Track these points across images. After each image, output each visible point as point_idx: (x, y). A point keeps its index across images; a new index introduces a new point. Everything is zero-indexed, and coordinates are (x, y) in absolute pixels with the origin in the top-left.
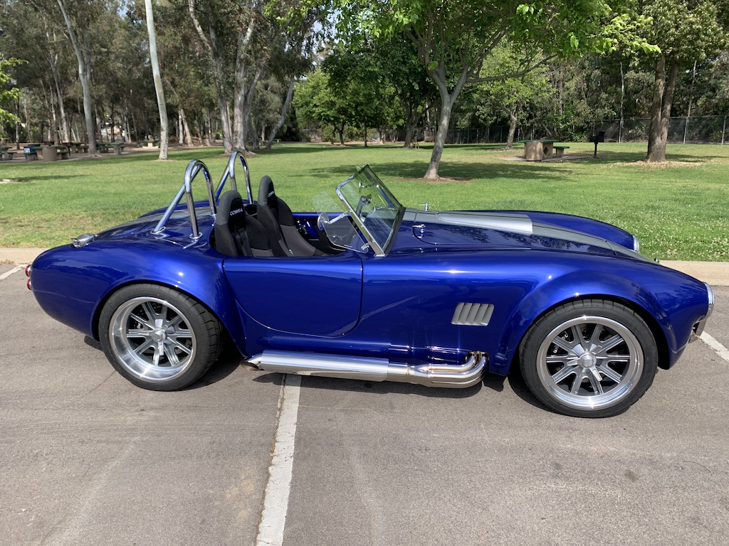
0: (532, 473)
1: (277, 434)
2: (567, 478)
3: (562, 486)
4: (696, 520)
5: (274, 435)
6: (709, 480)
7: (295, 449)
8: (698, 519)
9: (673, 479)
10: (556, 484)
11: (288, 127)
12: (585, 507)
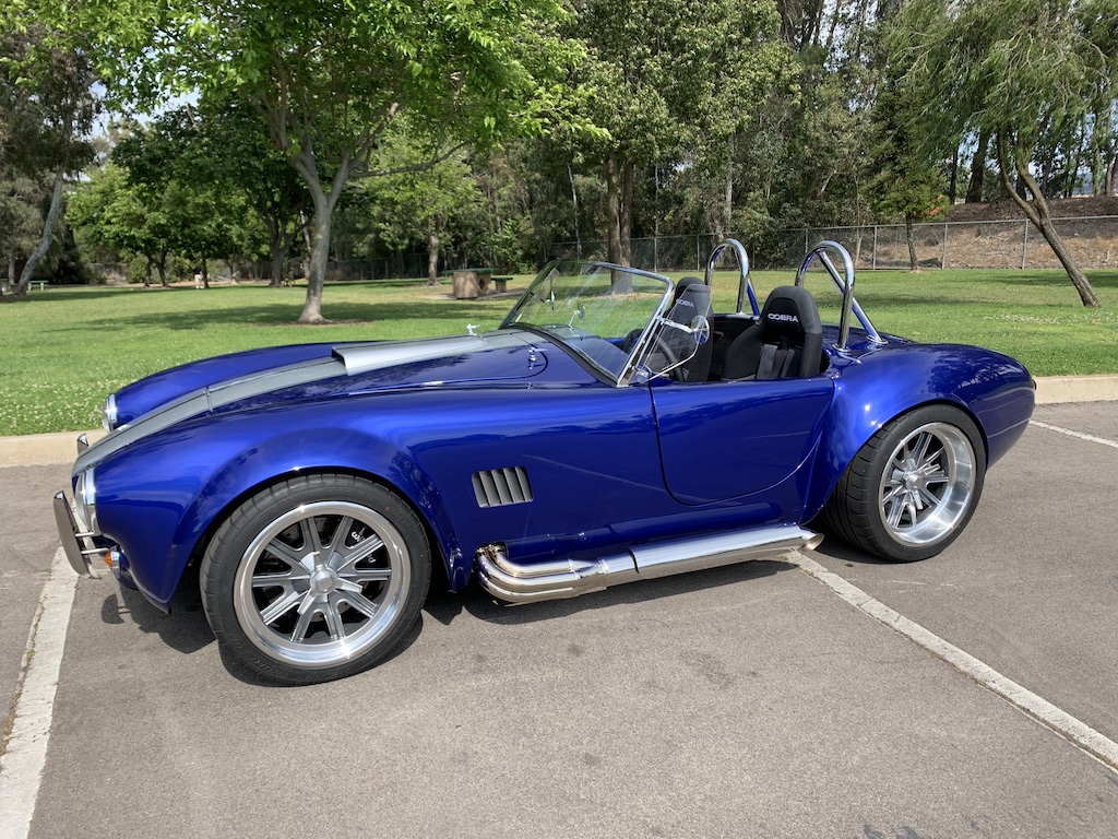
0: (446, 674)
1: (19, 705)
2: (493, 670)
3: (486, 681)
4: (651, 684)
5: (13, 708)
6: (668, 636)
7: (54, 721)
8: (654, 682)
9: (626, 643)
10: (478, 680)
11: (61, 261)
12: (516, 699)
